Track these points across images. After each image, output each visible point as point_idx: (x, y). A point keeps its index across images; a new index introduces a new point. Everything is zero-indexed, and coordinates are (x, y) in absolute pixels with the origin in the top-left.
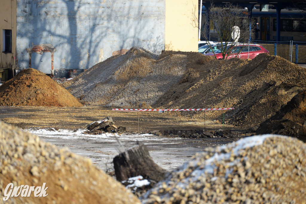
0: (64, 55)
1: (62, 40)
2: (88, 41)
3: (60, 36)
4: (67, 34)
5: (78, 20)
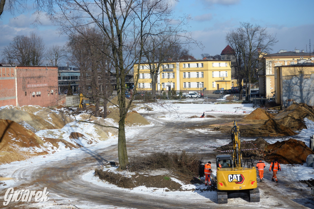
2: (307, 98)
3: (297, 96)
4: (300, 96)
5: (303, 92)
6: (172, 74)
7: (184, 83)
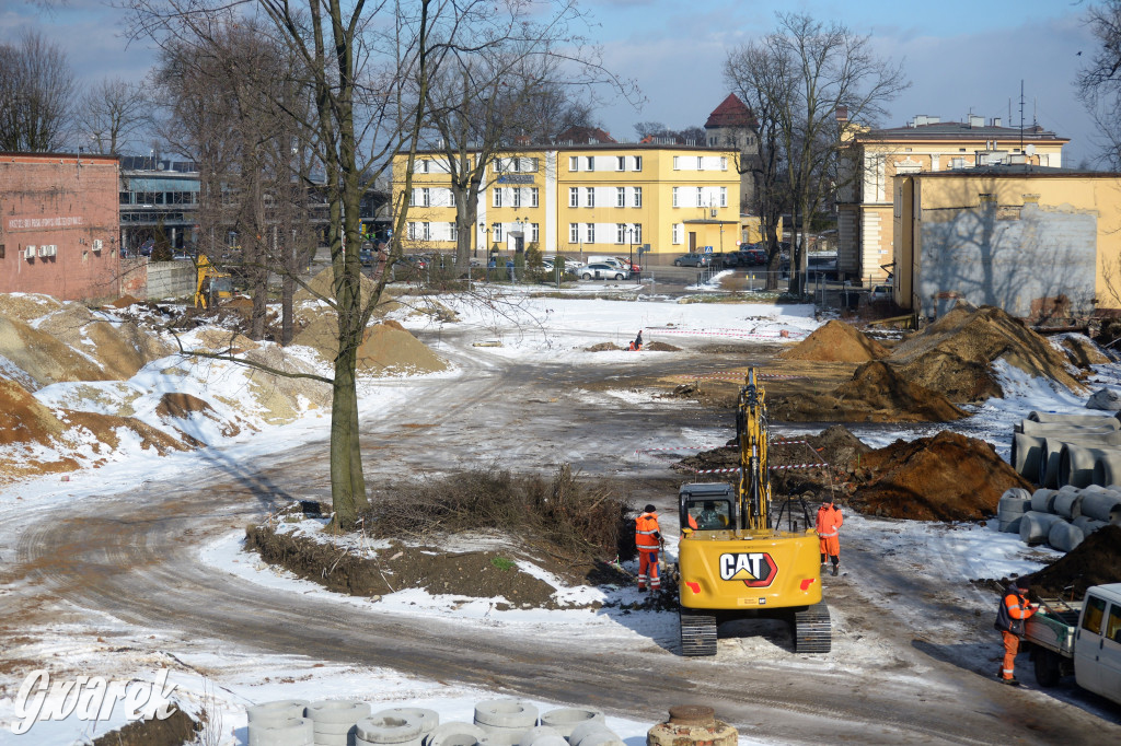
4: (981, 280)
6: (531, 191)
7: (573, 225)
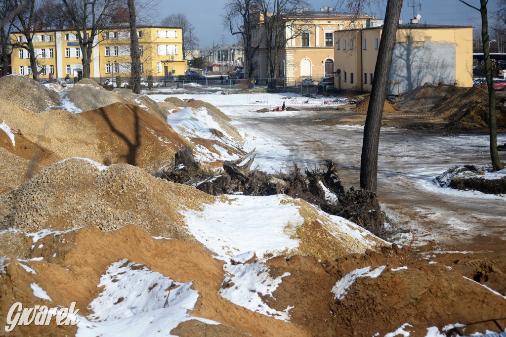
0: (405, 86)
1: (404, 79)
2: (417, 79)
3: (402, 77)
4: (406, 76)
5: (411, 69)
